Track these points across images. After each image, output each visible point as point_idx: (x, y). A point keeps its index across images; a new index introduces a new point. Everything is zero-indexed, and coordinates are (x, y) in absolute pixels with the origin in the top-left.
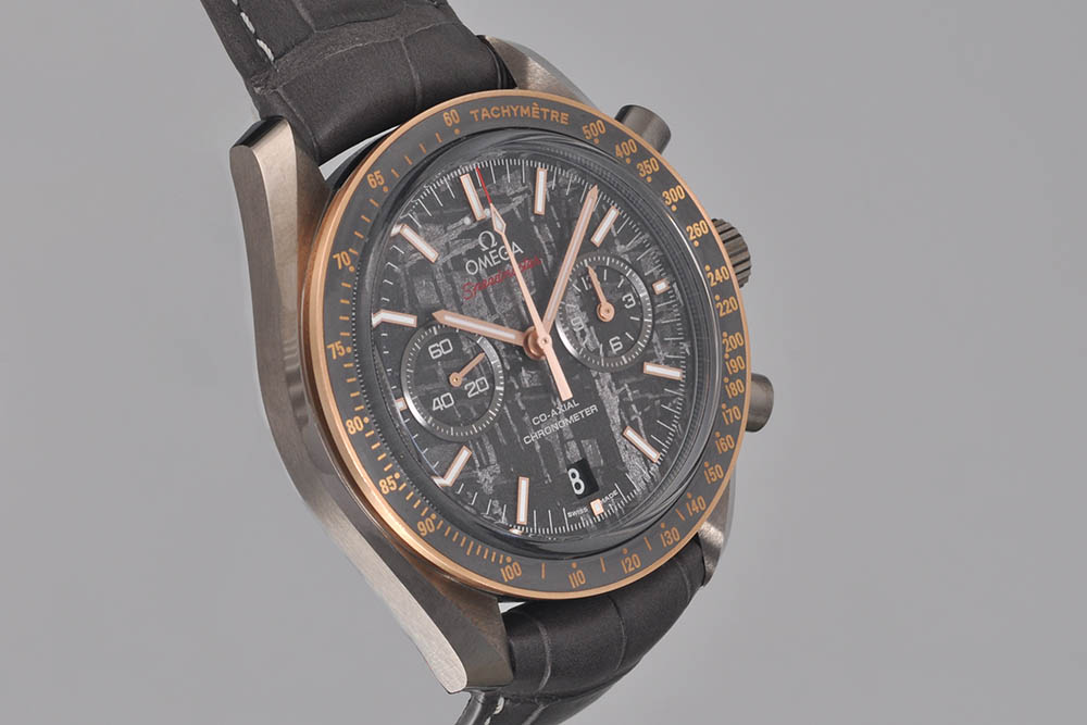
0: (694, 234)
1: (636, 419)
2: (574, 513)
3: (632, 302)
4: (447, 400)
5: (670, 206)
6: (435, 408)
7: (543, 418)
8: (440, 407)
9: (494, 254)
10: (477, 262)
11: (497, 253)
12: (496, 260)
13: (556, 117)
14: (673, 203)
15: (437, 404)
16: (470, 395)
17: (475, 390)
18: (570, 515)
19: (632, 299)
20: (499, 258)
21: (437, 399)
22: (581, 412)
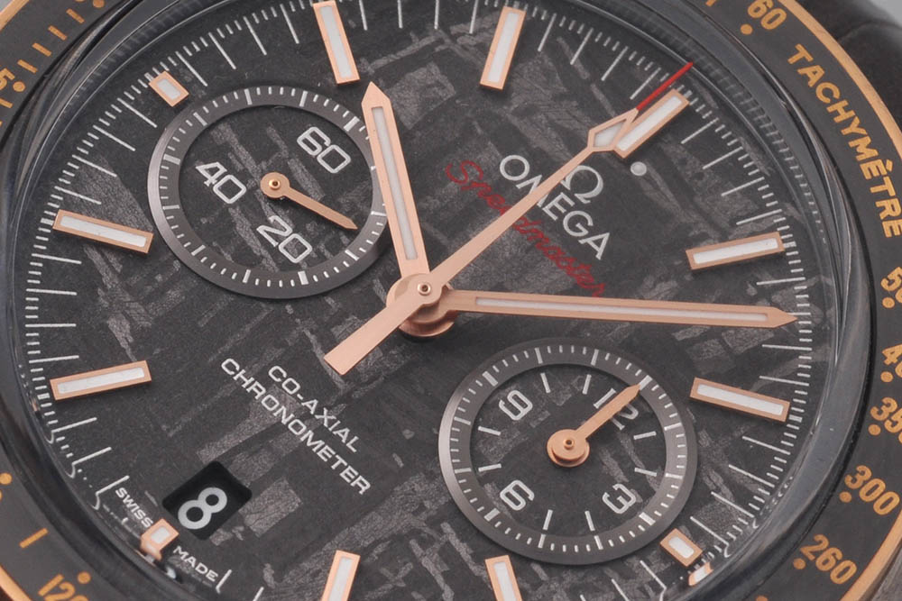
0: (817, 554)
1: (384, 580)
2: (129, 502)
3: (620, 506)
4: (230, 189)
5: (846, 489)
6: (202, 169)
7: (291, 386)
8: (211, 180)
9: (562, 202)
10: (530, 176)
11: (569, 209)
12: (554, 210)
13: (888, 212)
14: (855, 493)
15: (213, 171)
16: (261, 229)
17: (278, 239)
18: (121, 493)
19: (627, 505)
20: (561, 216)
21: (222, 170)
22: (341, 460)
